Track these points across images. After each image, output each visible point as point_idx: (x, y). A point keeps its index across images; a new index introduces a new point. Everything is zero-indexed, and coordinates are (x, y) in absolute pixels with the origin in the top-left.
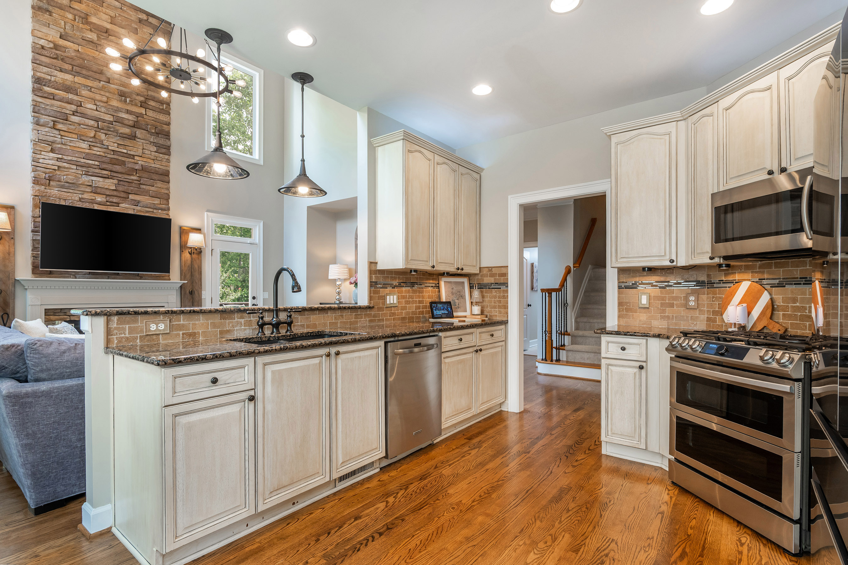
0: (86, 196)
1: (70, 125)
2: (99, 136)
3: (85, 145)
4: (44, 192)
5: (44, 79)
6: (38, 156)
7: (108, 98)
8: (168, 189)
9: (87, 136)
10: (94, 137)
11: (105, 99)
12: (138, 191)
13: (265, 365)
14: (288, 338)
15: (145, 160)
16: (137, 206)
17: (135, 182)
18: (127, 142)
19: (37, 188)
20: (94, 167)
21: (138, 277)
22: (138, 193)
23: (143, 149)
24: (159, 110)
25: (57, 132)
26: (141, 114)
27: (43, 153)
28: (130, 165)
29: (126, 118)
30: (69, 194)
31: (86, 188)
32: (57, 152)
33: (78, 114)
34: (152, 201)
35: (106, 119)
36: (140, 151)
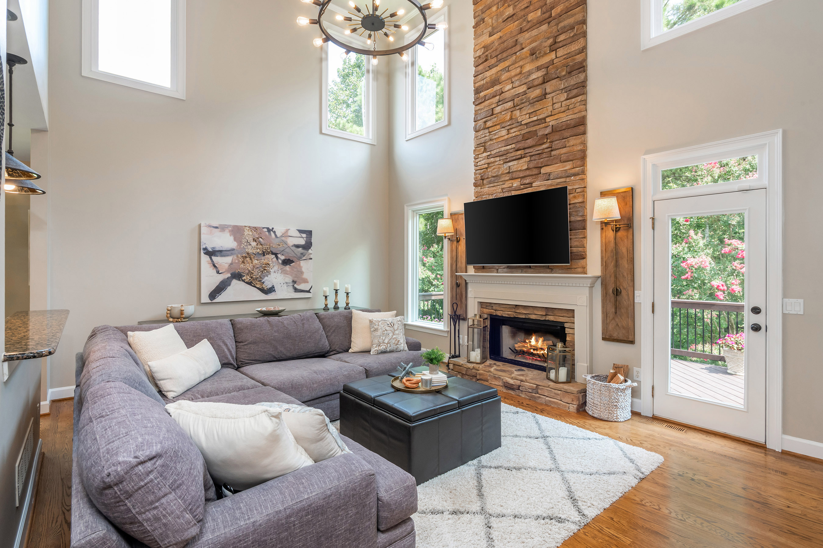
0: (507, 184)
1: (495, 117)
2: (515, 115)
3: (504, 132)
4: (480, 193)
5: (480, 86)
6: (477, 160)
7: (521, 67)
8: (584, 142)
9: (506, 121)
10: (511, 119)
11: (518, 70)
12: (548, 160)
15: (556, 117)
16: (549, 180)
17: (546, 150)
18: (538, 106)
19: (477, 190)
20: (511, 151)
22: (549, 163)
23: (553, 104)
24: (571, 40)
25: (487, 131)
26: (551, 60)
27: (480, 156)
28: (540, 133)
29: (536, 77)
30: (494, 188)
31: (505, 176)
32: (488, 150)
33: (500, 103)
34: (563, 167)
35: (520, 92)
36: (550, 108)
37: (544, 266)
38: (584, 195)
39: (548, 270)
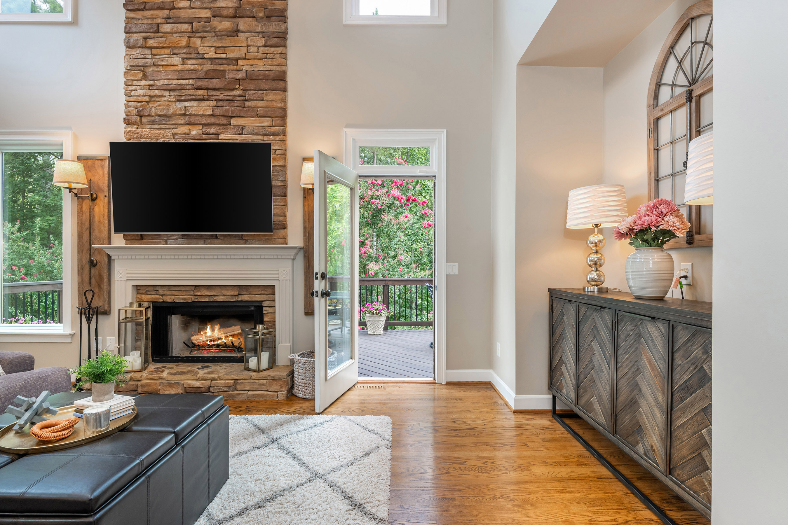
0: (181, 131)
1: (162, 37)
2: (194, 43)
3: (176, 60)
4: (135, 133)
6: (130, 88)
8: (284, 100)
9: (180, 47)
10: (188, 46)
12: (240, 111)
15: (251, 62)
16: (242, 134)
17: (238, 98)
18: (227, 42)
19: (130, 128)
20: (188, 87)
22: (242, 114)
23: (248, 46)
25: (148, 51)
27: (135, 83)
28: (230, 76)
29: (225, 5)
30: (160, 131)
31: (179, 119)
32: (150, 78)
33: (171, 21)
34: (260, 123)
35: (201, 16)
36: (244, 50)
37: (236, 236)
38: (285, 159)
39: (241, 241)
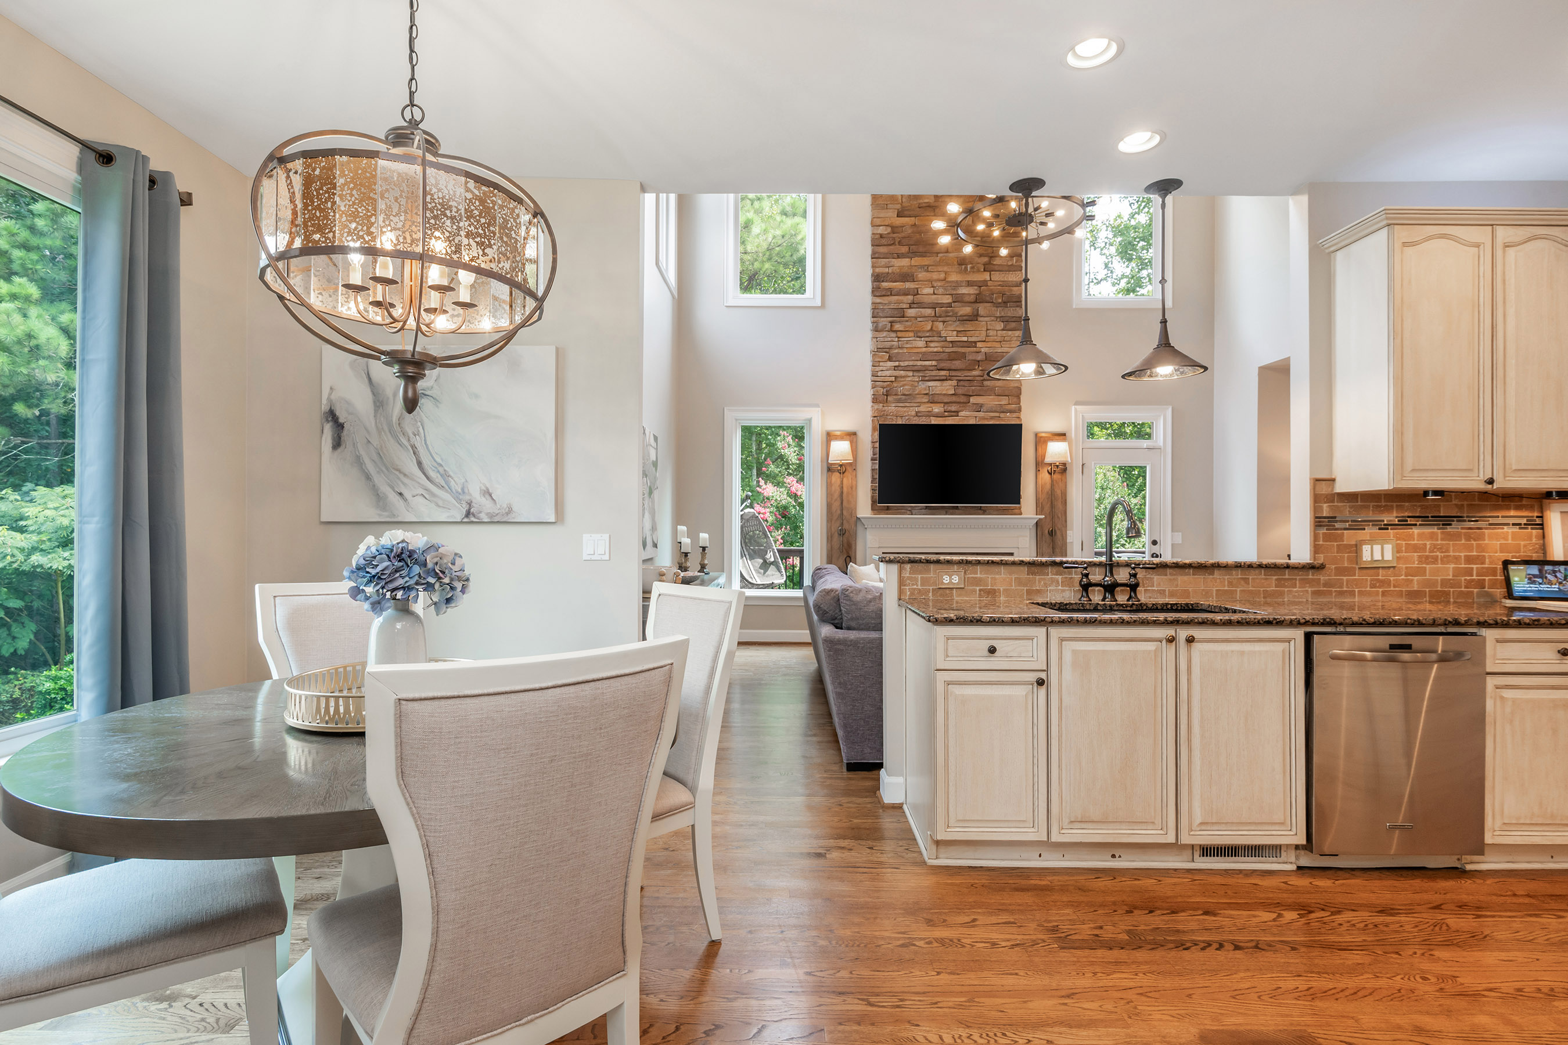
0: (923, 408)
1: (907, 321)
2: (937, 327)
3: (921, 343)
4: (883, 411)
5: (882, 273)
6: (877, 369)
7: (946, 273)
9: (924, 331)
10: (932, 329)
11: (942, 276)
12: (980, 390)
13: (1062, 640)
14: (1129, 608)
15: (989, 345)
16: (980, 412)
17: (977, 378)
18: (968, 326)
19: (876, 407)
20: (931, 368)
21: (980, 511)
22: (981, 393)
23: (987, 330)
24: (1007, 268)
25: (893, 335)
26: (986, 281)
27: (881, 364)
28: (971, 357)
29: (967, 292)
30: (905, 409)
31: (923, 398)
32: (894, 359)
33: (915, 306)
34: (996, 401)
35: (944, 302)
36: (984, 333)
37: (974, 507)
